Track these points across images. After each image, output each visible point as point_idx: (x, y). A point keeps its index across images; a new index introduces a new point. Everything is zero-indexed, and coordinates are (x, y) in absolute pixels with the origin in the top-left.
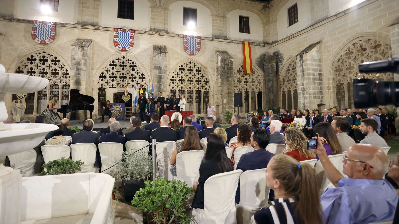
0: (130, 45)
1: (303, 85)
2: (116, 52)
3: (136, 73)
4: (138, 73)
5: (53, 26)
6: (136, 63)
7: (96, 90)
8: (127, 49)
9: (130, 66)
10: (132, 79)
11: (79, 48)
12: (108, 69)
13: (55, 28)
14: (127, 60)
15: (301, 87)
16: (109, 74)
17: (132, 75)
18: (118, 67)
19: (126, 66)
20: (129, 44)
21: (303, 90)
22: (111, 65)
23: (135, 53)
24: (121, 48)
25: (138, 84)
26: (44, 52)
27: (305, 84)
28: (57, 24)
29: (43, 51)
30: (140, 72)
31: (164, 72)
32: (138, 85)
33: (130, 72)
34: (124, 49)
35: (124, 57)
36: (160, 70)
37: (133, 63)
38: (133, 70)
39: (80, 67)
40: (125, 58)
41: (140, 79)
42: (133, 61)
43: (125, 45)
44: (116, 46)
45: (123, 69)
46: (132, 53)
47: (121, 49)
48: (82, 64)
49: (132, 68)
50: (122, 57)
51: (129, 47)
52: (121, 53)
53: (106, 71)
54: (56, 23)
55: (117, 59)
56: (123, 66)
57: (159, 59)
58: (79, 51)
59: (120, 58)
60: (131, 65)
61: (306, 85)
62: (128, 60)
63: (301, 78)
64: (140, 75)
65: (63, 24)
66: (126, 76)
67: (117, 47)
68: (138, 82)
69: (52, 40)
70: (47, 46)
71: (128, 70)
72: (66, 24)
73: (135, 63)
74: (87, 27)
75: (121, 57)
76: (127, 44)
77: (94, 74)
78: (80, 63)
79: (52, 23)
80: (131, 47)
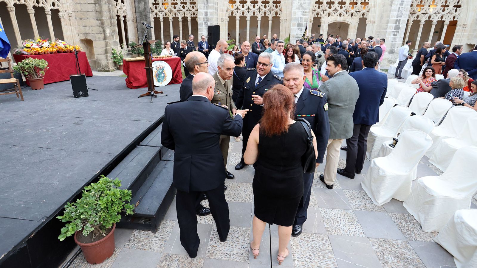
1: (206, 14)
15: (203, 16)
21: (206, 20)
27: (209, 13)
61: (210, 15)
63: (203, 5)
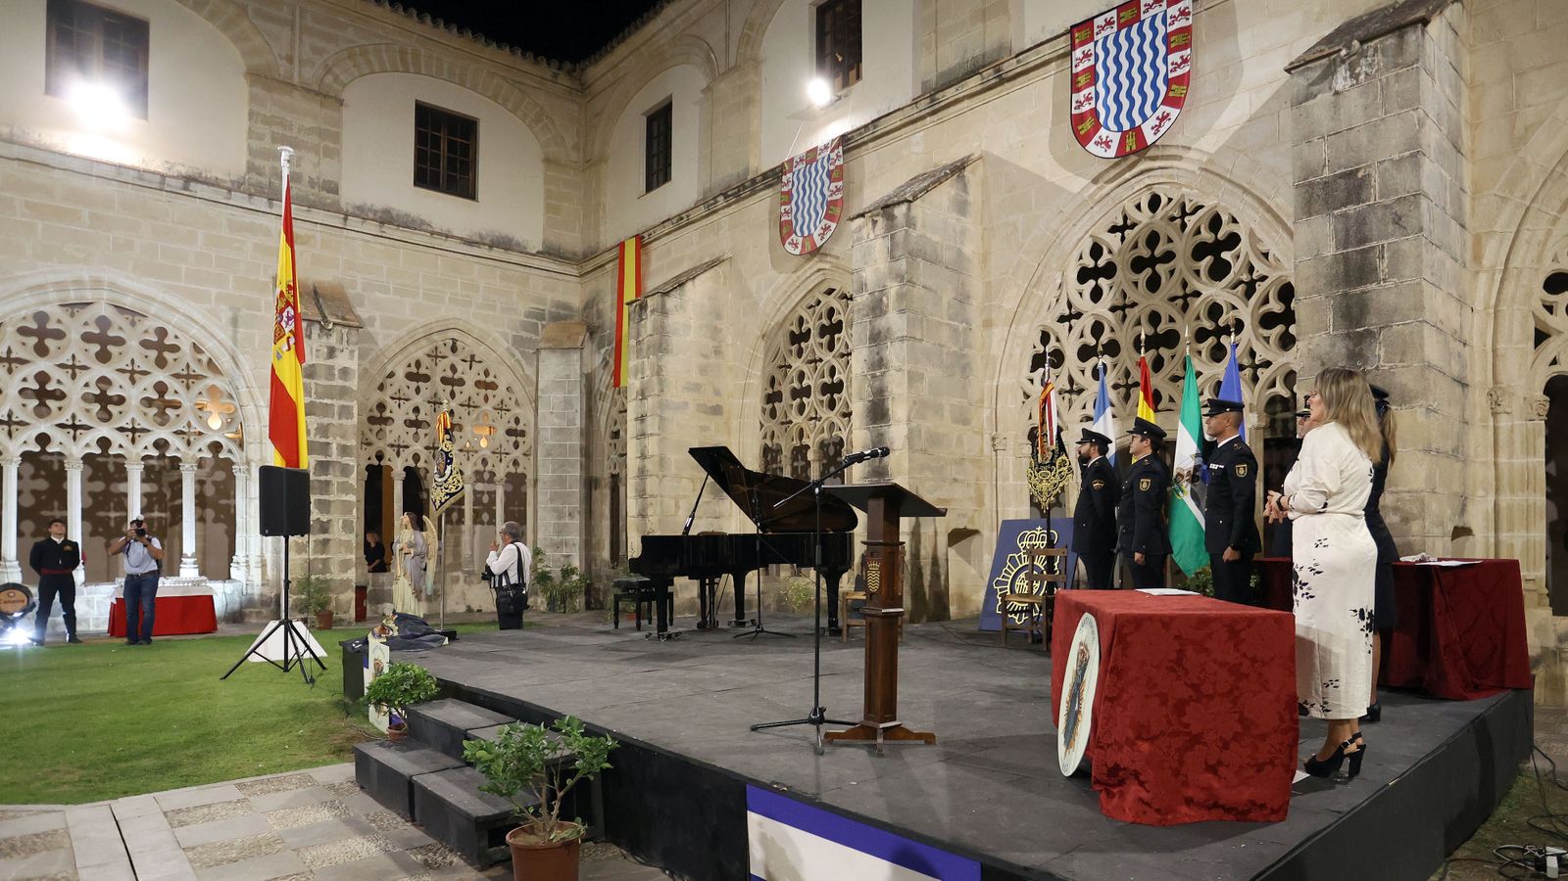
0: (1167, 101)
2: (1095, 181)
3: (1241, 288)
4: (1250, 291)
5: (833, 155)
6: (1234, 221)
7: (1011, 444)
8: (1150, 138)
9: (1199, 252)
10: (1211, 340)
11: (875, 223)
12: (1070, 305)
13: (840, 162)
14: (1177, 213)
16: (1076, 331)
17: (1215, 311)
18: (1123, 274)
19: (1169, 256)
20: (1163, 89)
22: (1084, 275)
23: (1209, 144)
24: (1116, 137)
25: (1255, 367)
26: (830, 292)
28: (849, 139)
29: (825, 287)
30: (1263, 278)
31: (1398, 220)
32: (1255, 379)
33: (1197, 294)
34: (1131, 144)
35: (1155, 203)
36: (1351, 209)
37: (1215, 223)
38: (1219, 271)
39: (881, 323)
40: (1164, 200)
41: (1265, 333)
42: (1209, 203)
43: (1135, 114)
44: (1083, 140)
45: (1154, 284)
46: (1191, 154)
47: (1112, 152)
48: (891, 306)
49: (1208, 260)
50: (1145, 206)
51: (1164, 117)
52: (1128, 175)
53: (1062, 319)
54: (843, 136)
55: (1113, 229)
56: (1152, 261)
57: (1336, 107)
58: (876, 237)
59: (1134, 215)
60: (1199, 239)
62: (1184, 214)
64: (1266, 301)
65: (866, 127)
66: (1171, 326)
67: (1091, 147)
68: (1252, 354)
69: (833, 225)
70: (829, 259)
71: (1185, 285)
72: (873, 122)
73: (1225, 218)
74: (950, 94)
75: (1138, 207)
76: (1151, 95)
77: (996, 348)
78: (884, 299)
79: (833, 140)
80: (1174, 112)
